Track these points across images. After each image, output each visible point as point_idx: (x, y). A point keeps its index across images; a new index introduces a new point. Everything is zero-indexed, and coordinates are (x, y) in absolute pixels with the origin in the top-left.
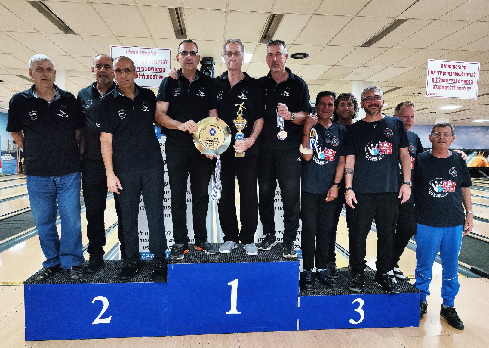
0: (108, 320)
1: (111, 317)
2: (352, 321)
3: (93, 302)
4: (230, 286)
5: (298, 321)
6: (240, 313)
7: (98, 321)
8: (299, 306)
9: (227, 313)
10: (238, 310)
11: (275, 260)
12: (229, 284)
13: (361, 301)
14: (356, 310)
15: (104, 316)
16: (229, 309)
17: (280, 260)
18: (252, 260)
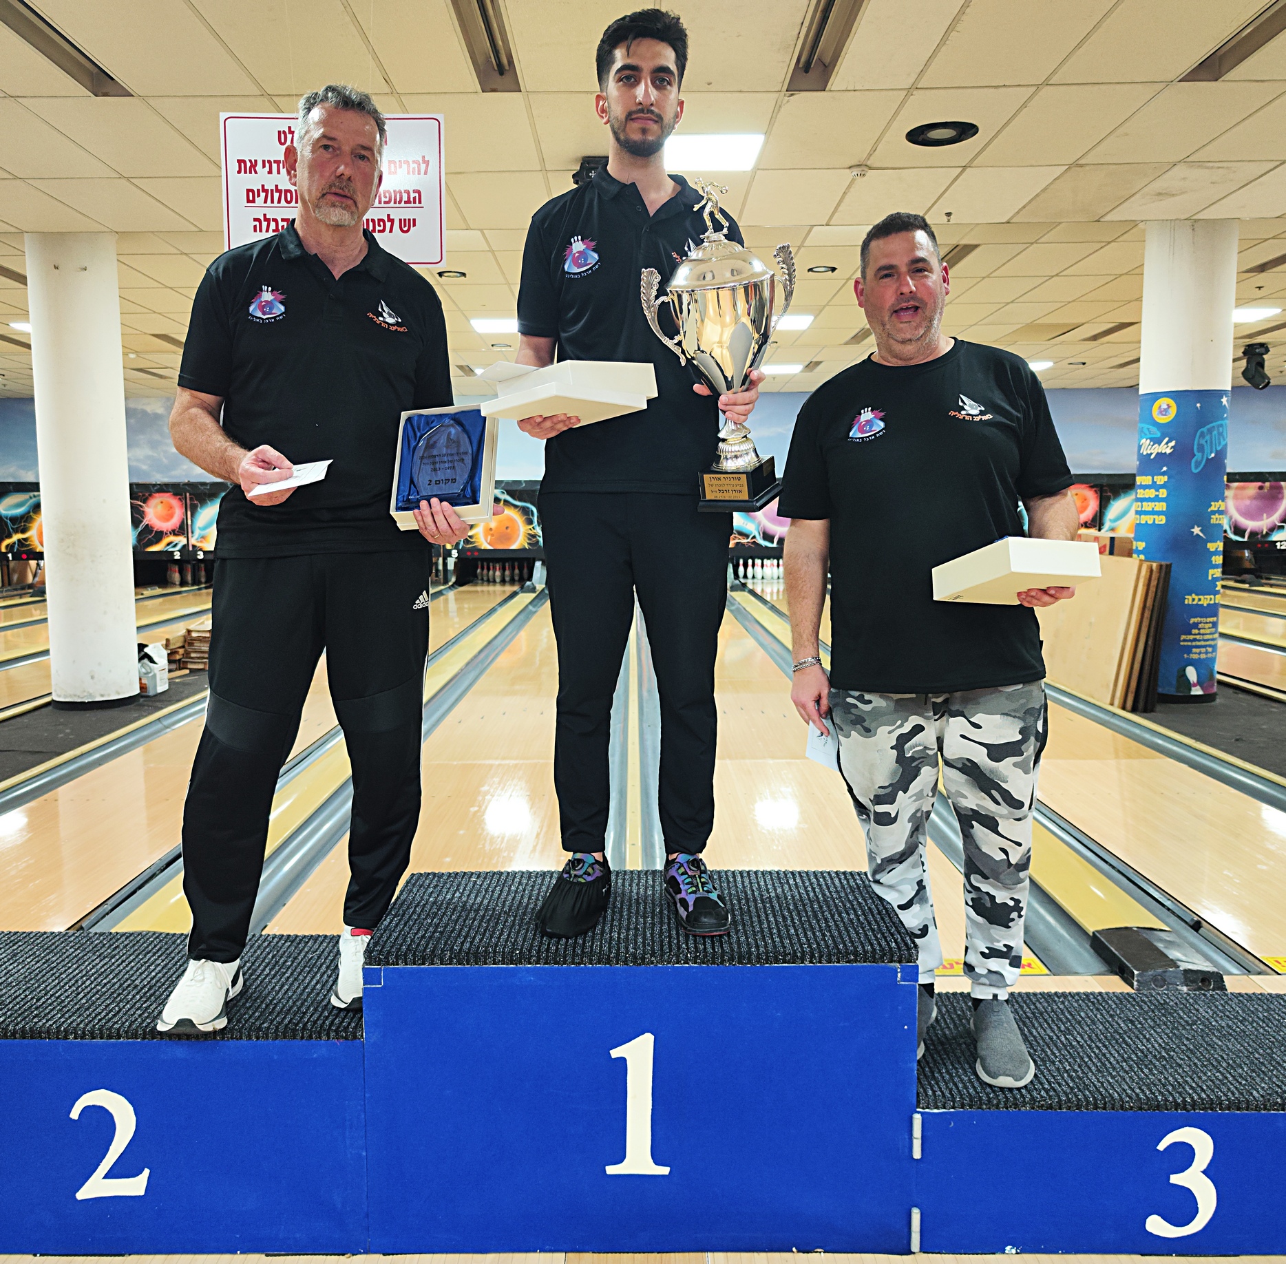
0: (135, 1186)
1: (147, 1172)
2: (1156, 1225)
3: (75, 1114)
4: (623, 1061)
5: (916, 1215)
6: (665, 1171)
7: (97, 1187)
8: (917, 1154)
9: (611, 1170)
10: (657, 1160)
11: (812, 956)
12: (615, 1053)
13: (1202, 1144)
14: (1175, 1179)
15: (120, 1170)
16: (620, 1158)
17: (834, 958)
18: (713, 957)
